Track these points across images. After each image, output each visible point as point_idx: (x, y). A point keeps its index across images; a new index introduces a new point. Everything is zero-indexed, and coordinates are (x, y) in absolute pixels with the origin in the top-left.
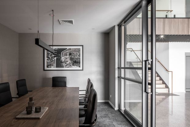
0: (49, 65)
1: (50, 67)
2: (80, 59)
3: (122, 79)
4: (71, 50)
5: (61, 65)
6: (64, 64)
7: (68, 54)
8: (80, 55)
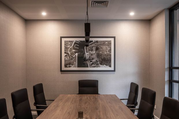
0: (67, 64)
1: (69, 67)
2: (110, 55)
3: (174, 83)
4: (98, 44)
5: (84, 64)
6: (89, 63)
7: (94, 49)
8: (111, 50)
